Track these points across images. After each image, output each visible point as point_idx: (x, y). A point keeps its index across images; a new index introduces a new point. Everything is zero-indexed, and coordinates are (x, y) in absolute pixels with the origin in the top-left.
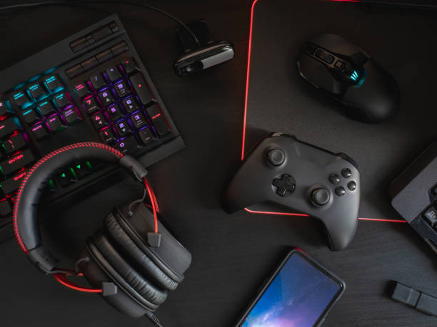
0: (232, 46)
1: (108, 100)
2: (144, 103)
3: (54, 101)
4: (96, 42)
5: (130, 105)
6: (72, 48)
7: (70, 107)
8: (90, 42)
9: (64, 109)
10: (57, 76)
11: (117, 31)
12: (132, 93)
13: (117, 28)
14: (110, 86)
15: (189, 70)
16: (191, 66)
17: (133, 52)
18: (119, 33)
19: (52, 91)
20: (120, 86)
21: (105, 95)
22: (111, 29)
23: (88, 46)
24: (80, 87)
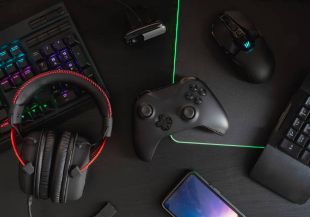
0: (164, 24)
1: (55, 63)
2: (81, 66)
3: (17, 63)
4: (48, 21)
5: (72, 67)
6: (30, 26)
7: (29, 67)
8: (44, 21)
9: (24, 69)
10: (20, 46)
11: (63, 15)
12: (73, 59)
13: (63, 13)
14: (58, 53)
15: (134, 41)
16: (136, 38)
17: (74, 29)
18: (64, 16)
19: (16, 56)
20: (65, 54)
21: (53, 60)
22: (58, 12)
23: (42, 25)
24: (36, 54)
